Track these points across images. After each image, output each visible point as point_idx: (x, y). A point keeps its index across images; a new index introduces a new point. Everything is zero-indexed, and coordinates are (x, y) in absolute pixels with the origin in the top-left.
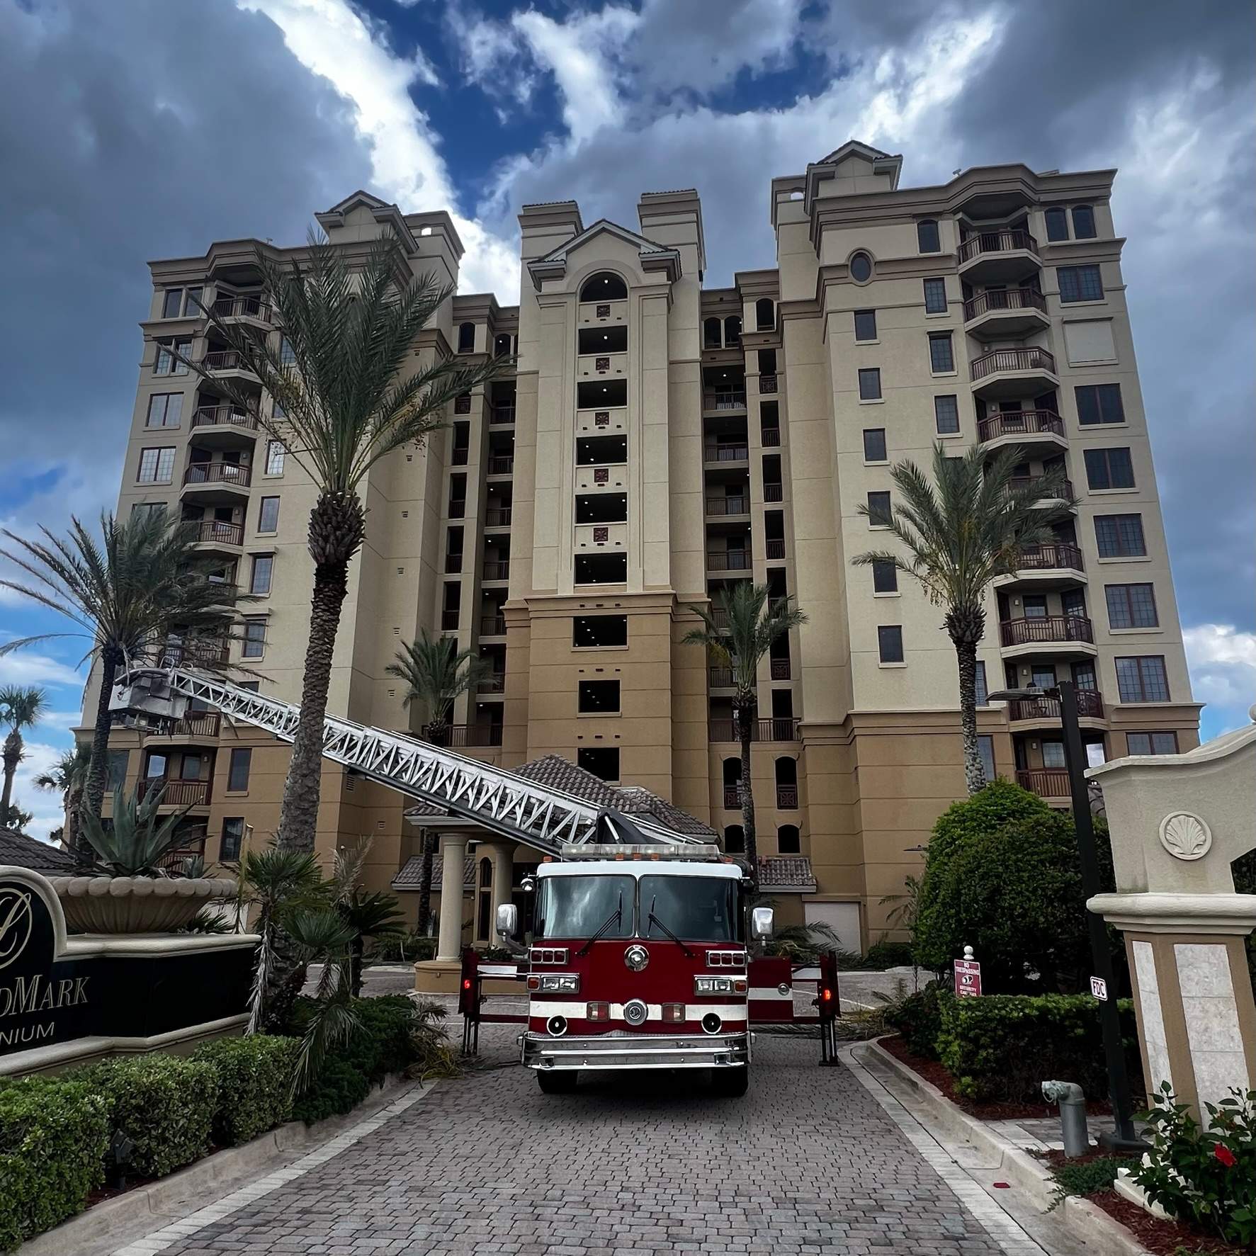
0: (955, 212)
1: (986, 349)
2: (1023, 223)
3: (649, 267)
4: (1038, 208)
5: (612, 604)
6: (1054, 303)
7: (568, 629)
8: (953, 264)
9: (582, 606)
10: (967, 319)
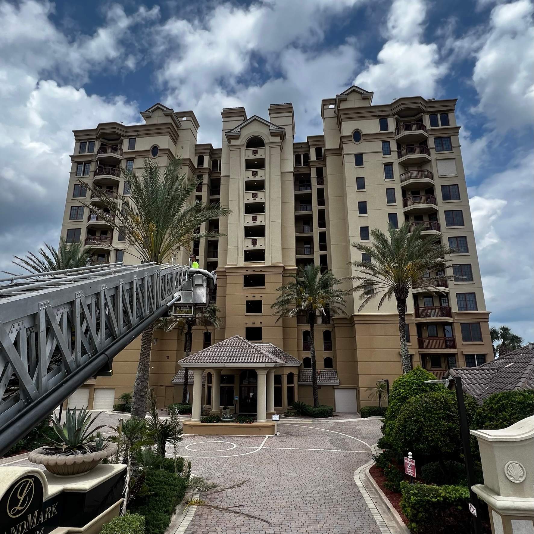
0: (394, 115)
1: (406, 170)
2: (421, 120)
3: (273, 134)
4: (427, 114)
5: (259, 270)
6: (432, 152)
7: (242, 280)
8: (393, 136)
9: (247, 271)
10: (399, 158)
